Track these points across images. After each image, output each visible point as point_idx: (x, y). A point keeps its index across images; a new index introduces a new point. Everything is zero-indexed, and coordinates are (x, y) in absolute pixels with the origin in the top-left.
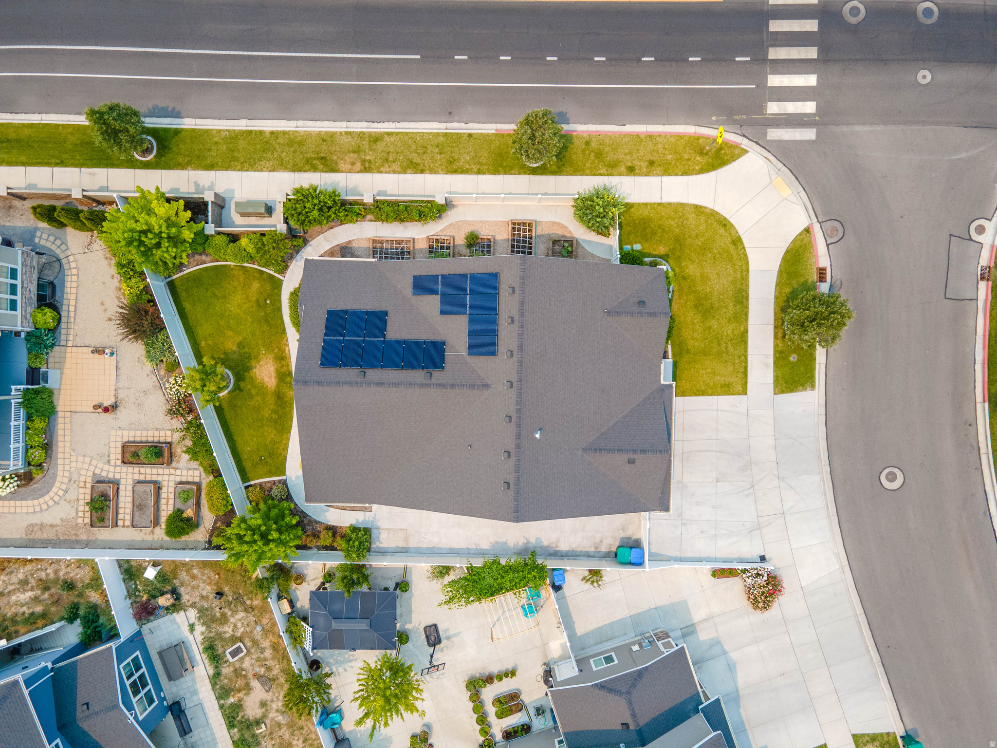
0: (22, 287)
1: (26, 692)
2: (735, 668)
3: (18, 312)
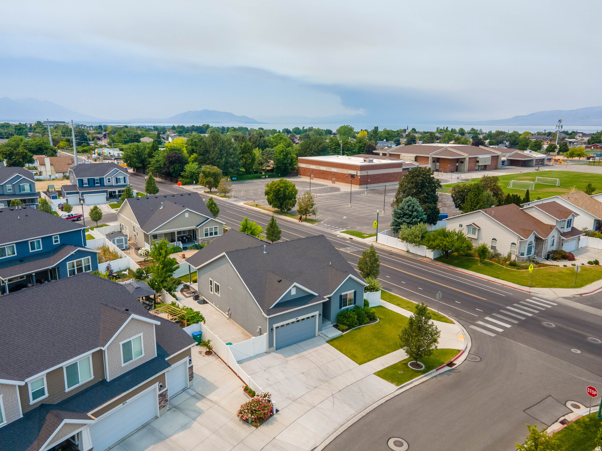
0: (213, 238)
2: (186, 429)
3: (205, 237)
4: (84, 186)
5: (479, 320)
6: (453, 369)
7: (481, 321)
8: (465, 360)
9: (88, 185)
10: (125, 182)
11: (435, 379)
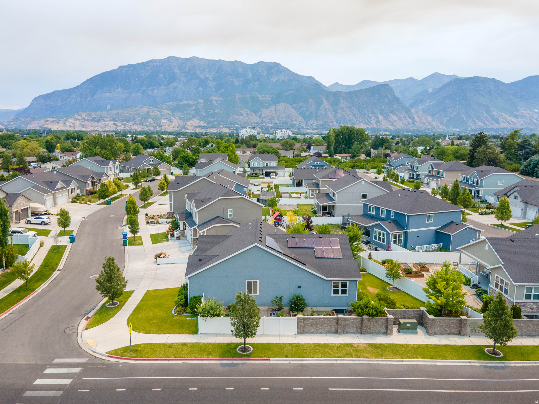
5: (79, 372)
6: (85, 316)
7: (77, 373)
8: (78, 326)
11: (95, 305)
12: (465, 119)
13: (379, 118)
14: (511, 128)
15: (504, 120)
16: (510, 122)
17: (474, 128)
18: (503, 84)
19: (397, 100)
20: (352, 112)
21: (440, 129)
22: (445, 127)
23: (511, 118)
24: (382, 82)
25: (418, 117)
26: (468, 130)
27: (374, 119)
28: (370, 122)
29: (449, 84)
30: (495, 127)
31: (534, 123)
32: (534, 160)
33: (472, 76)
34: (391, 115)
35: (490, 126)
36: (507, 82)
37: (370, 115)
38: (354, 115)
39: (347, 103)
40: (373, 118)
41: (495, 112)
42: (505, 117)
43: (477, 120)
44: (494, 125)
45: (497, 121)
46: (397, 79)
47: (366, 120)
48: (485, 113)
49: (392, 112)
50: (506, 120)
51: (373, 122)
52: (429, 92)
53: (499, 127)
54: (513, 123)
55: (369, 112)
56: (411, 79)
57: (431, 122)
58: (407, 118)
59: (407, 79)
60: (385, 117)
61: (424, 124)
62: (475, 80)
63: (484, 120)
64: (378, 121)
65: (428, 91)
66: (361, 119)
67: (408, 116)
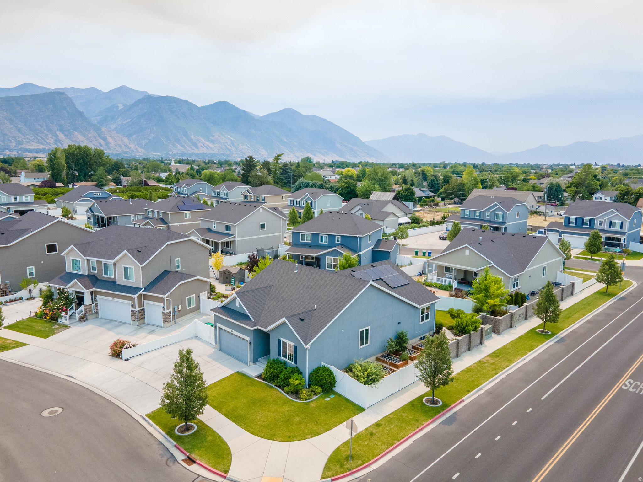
1: (358, 236)
4: (570, 225)
9: (574, 225)
10: (621, 228)
12: (165, 142)
13: (58, 136)
14: (210, 153)
15: (202, 145)
16: (208, 147)
17: (176, 153)
18: (196, 107)
19: (81, 114)
20: (16, 127)
21: (140, 152)
22: (144, 151)
23: (208, 143)
24: (53, 88)
25: (111, 137)
26: (170, 155)
27: (52, 138)
28: (46, 142)
29: (141, 101)
30: (195, 152)
31: (228, 149)
32: (303, 183)
33: (165, 95)
34: (76, 133)
35: (191, 151)
36: (199, 105)
37: (45, 132)
38: (19, 130)
39: (5, 113)
40: (50, 136)
41: (193, 136)
42: (203, 142)
43: (177, 144)
44: (193, 150)
45: (197, 147)
46: (75, 87)
47: (39, 138)
48: (183, 137)
49: (75, 129)
50: (204, 145)
51: (51, 141)
52: (120, 109)
53: (198, 152)
54: (211, 148)
55: (42, 127)
56: (93, 90)
57: (128, 144)
58: (98, 138)
59: (88, 89)
60: (67, 136)
61: (120, 147)
62: (169, 100)
63: (183, 144)
64: (57, 141)
65: (118, 107)
66: (31, 137)
67: (99, 135)
